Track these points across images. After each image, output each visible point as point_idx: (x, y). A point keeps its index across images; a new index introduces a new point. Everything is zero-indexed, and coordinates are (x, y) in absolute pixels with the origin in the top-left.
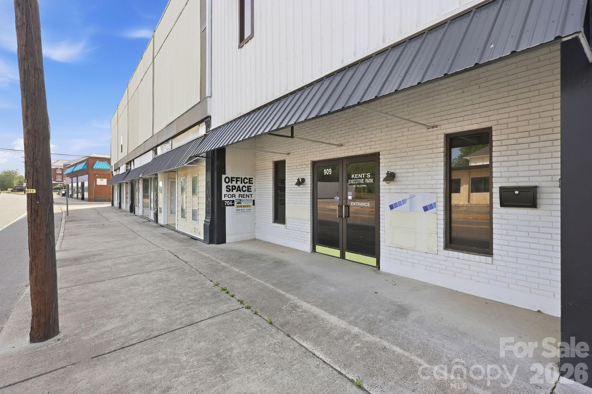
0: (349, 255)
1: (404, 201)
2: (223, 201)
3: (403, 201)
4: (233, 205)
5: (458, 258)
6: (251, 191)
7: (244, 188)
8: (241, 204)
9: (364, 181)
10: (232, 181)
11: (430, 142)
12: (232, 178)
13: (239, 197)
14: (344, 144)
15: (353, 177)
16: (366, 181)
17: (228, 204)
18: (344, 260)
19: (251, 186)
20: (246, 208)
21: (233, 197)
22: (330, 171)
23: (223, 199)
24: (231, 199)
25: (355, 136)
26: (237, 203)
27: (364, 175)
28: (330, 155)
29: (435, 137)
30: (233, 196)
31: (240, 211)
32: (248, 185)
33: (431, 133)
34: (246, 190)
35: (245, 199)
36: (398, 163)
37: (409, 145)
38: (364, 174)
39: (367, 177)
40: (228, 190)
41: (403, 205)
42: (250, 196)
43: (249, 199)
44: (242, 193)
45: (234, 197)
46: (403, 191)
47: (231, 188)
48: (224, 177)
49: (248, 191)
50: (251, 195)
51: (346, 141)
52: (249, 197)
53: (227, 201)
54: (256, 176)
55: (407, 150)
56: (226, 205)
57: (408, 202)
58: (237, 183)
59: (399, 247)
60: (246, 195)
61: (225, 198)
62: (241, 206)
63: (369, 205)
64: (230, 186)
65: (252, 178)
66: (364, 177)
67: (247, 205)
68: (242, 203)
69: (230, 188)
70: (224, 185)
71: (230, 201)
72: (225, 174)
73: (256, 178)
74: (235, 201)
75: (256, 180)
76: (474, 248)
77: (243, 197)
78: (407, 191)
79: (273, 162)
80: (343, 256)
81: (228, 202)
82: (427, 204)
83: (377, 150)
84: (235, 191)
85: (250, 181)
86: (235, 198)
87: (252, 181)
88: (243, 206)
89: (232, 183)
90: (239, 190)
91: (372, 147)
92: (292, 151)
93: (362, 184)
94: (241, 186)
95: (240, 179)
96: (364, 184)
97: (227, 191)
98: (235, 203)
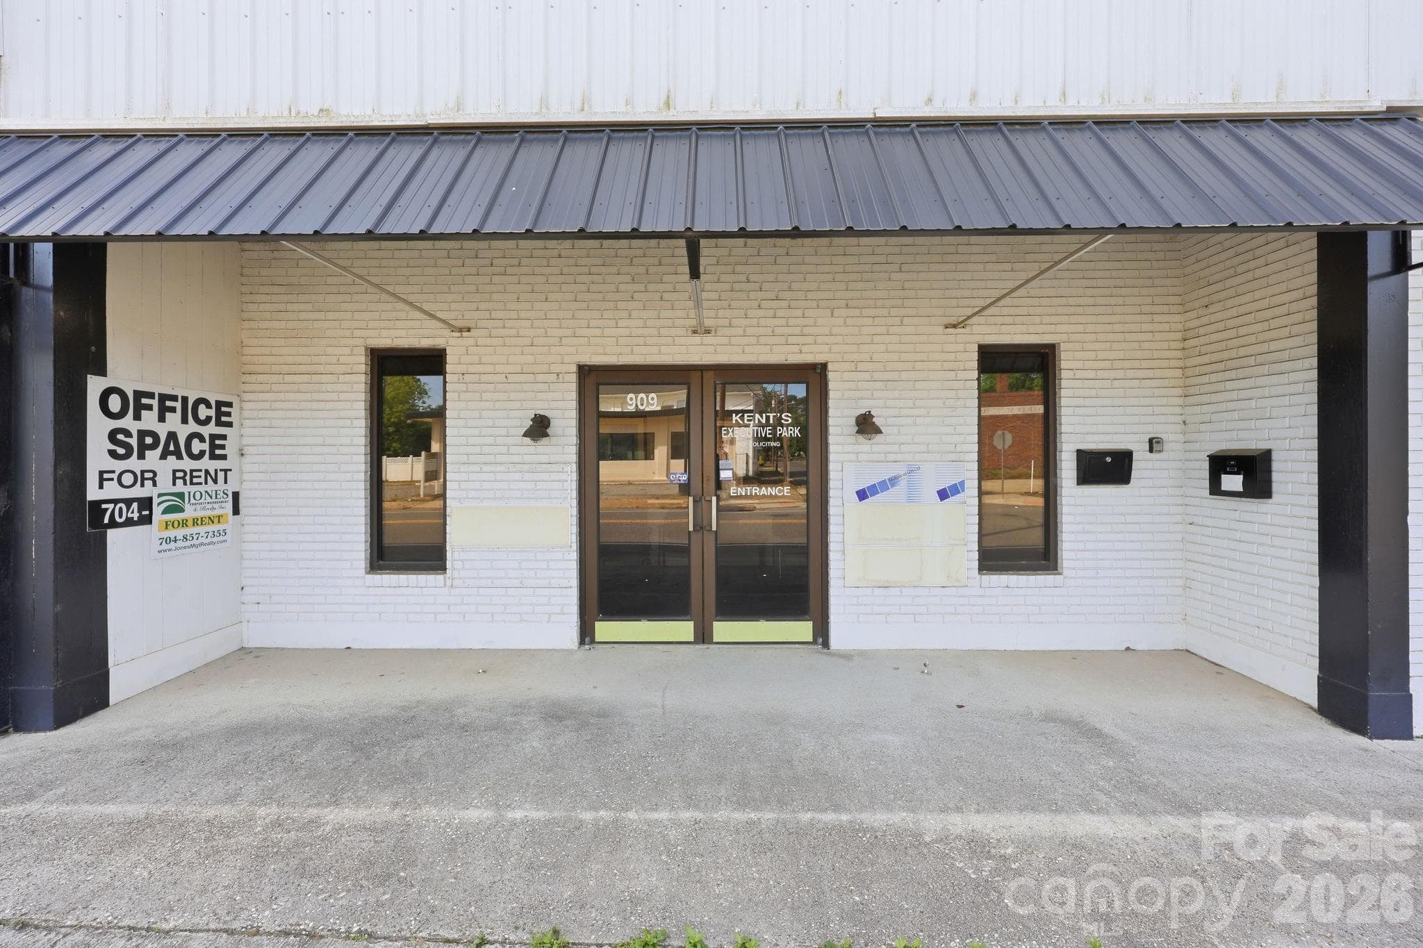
0: (723, 630)
1: (893, 481)
2: (92, 503)
3: (890, 480)
4: (147, 520)
5: (1008, 587)
6: (224, 457)
7: (195, 442)
8: (181, 510)
9: (775, 433)
10: (139, 409)
11: (952, 356)
12: (138, 395)
13: (174, 484)
14: (713, 329)
15: (736, 420)
16: (778, 433)
17: (121, 516)
18: (711, 646)
19: (224, 437)
20: (201, 530)
21: (142, 485)
22: (653, 399)
23: (93, 493)
24: (137, 492)
25: (751, 313)
26: (165, 512)
27: (774, 416)
28: (660, 353)
29: (960, 347)
30: (143, 479)
31: (180, 544)
32: (212, 429)
33: (951, 338)
34: (202, 453)
35: (202, 488)
36: (877, 394)
37: (904, 357)
38: (771, 415)
39: (783, 421)
40: (121, 451)
41: (891, 490)
42: (221, 475)
43: (216, 487)
44: (187, 464)
45: (150, 482)
46: (891, 457)
47: (133, 441)
48: (95, 386)
49: (213, 457)
50: (226, 471)
51: (720, 322)
52: (215, 481)
53: (115, 502)
54: (247, 397)
55: (899, 366)
56: (106, 521)
57: (903, 483)
58: (162, 419)
59: (880, 585)
60: (202, 474)
61: (101, 487)
62: (184, 523)
63: (787, 493)
64: (128, 434)
65: (230, 405)
66: (771, 422)
67: (209, 513)
68: (187, 506)
69: (128, 440)
70: (97, 427)
71: (128, 502)
72: (102, 371)
73: (245, 405)
74: (155, 501)
75: (246, 414)
76: (1023, 562)
77: (192, 483)
78: (899, 457)
79: (366, 349)
80: (703, 636)
81: (121, 509)
82: (945, 484)
83: (820, 359)
84: (153, 456)
85: (219, 413)
86: (155, 484)
87: (229, 414)
88: (190, 523)
89: (137, 417)
90: (172, 453)
91: (805, 349)
92: (481, 324)
93: (769, 440)
94: (183, 433)
95: (178, 405)
96: (775, 439)
97: (113, 454)
98: (157, 510)
